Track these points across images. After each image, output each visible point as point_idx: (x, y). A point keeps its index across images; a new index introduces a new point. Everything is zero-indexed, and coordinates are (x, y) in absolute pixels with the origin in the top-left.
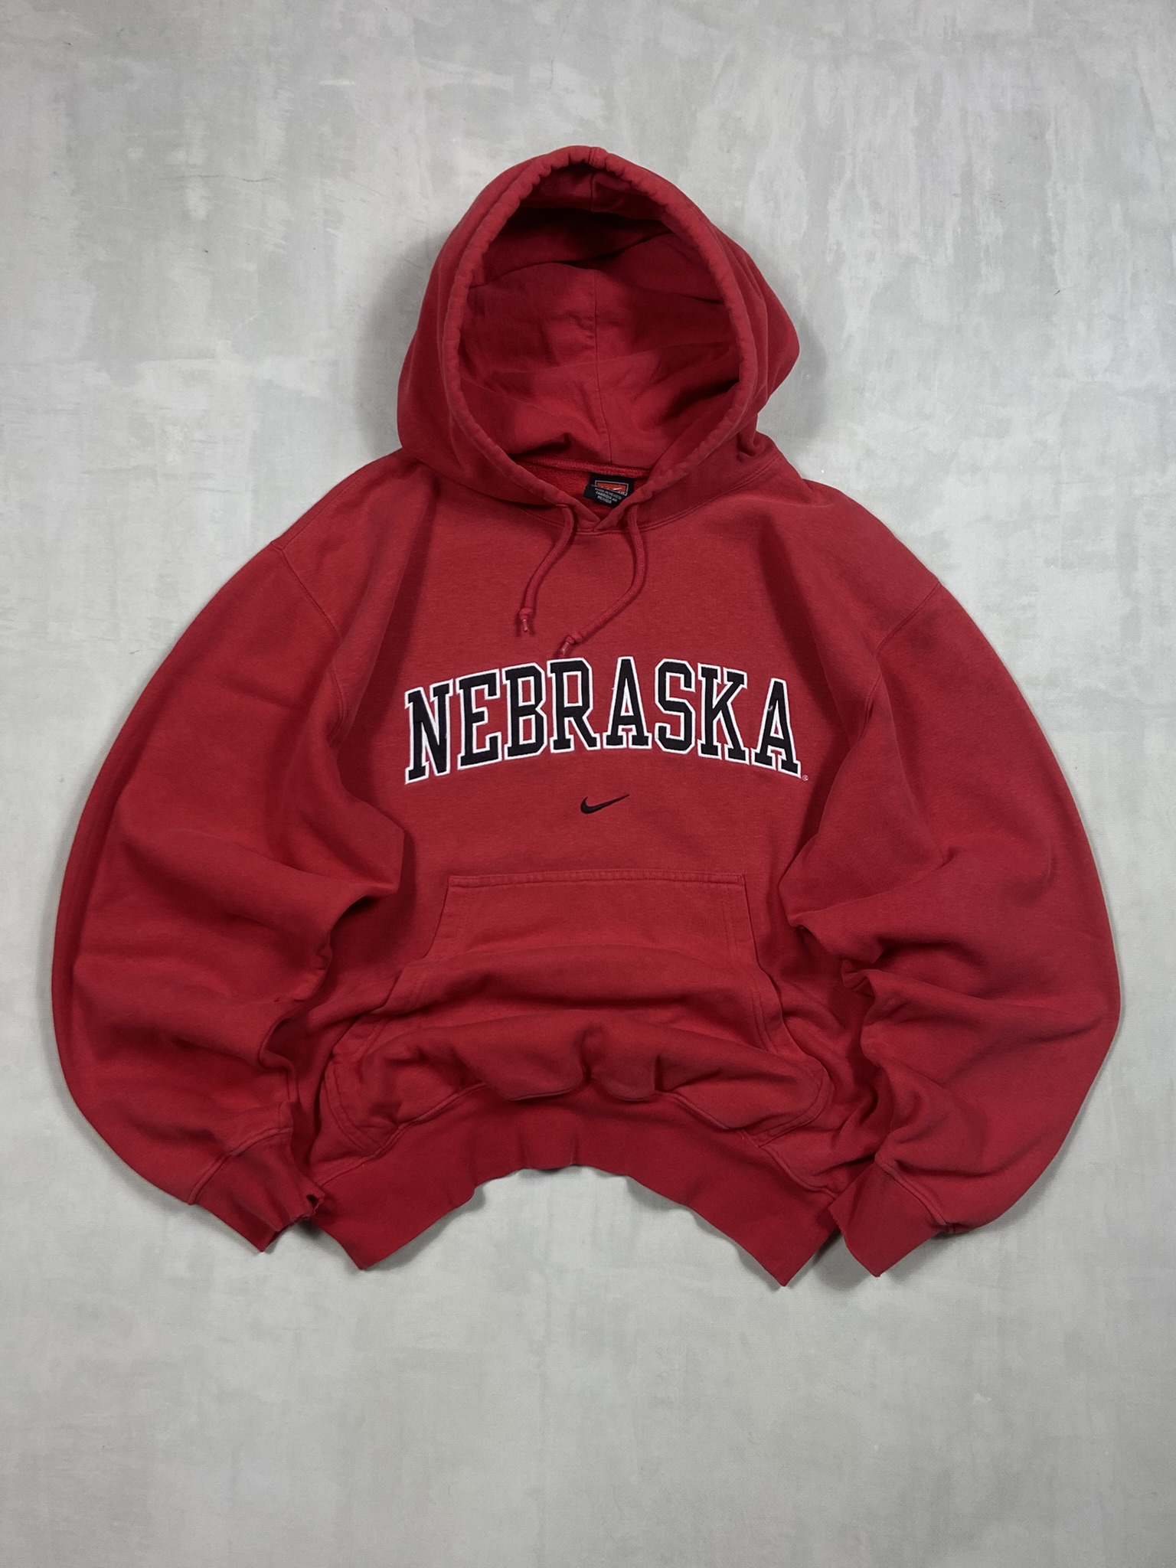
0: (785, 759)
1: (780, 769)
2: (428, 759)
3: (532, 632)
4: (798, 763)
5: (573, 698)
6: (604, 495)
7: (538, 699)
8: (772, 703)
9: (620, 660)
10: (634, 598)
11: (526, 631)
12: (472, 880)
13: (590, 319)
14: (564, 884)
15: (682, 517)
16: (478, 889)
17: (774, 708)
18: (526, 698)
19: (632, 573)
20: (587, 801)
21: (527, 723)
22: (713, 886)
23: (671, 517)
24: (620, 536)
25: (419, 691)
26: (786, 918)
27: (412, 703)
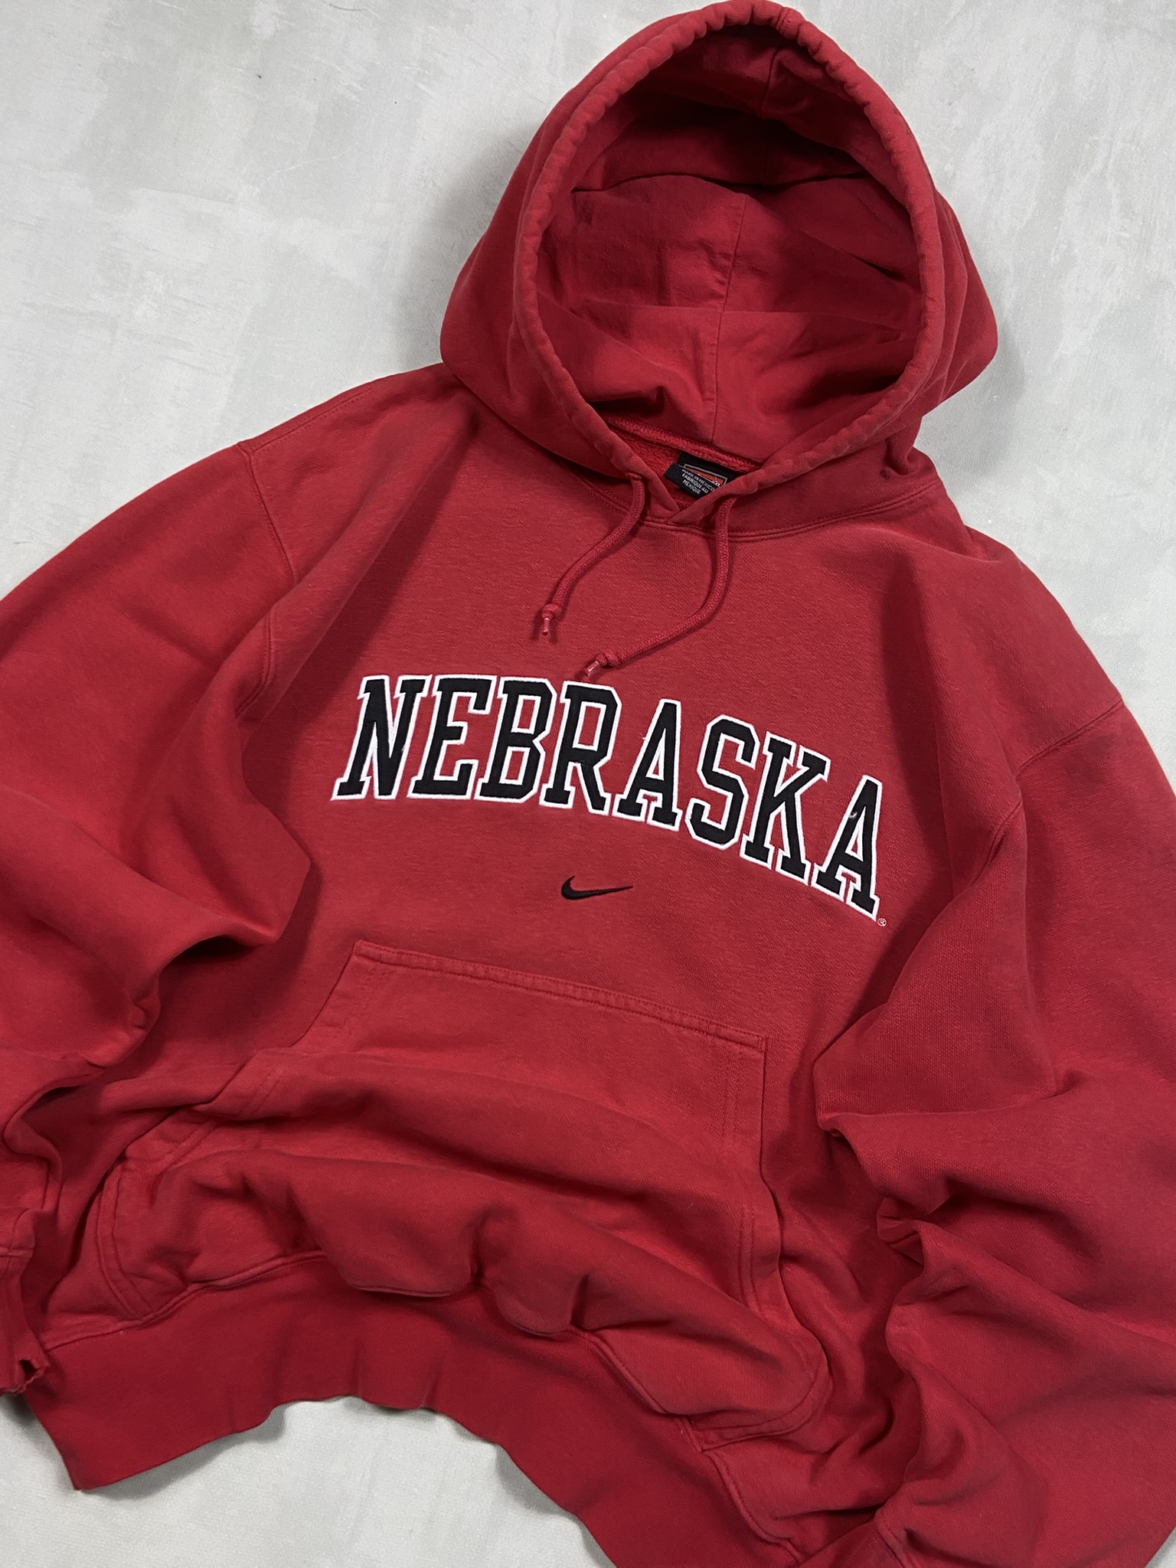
0: (859, 889)
1: (849, 902)
2: (370, 773)
3: (554, 640)
4: (877, 899)
5: (587, 738)
6: (692, 480)
7: (540, 727)
8: (857, 809)
9: (662, 702)
10: (701, 625)
11: (545, 634)
12: (388, 953)
13: (726, 256)
14: (512, 988)
15: (788, 536)
16: (392, 968)
17: (858, 817)
18: (524, 724)
19: (706, 593)
20: (572, 882)
21: (518, 757)
22: (720, 1043)
23: (775, 531)
24: (700, 539)
25: (382, 681)
26: (814, 1113)
27: (368, 694)
